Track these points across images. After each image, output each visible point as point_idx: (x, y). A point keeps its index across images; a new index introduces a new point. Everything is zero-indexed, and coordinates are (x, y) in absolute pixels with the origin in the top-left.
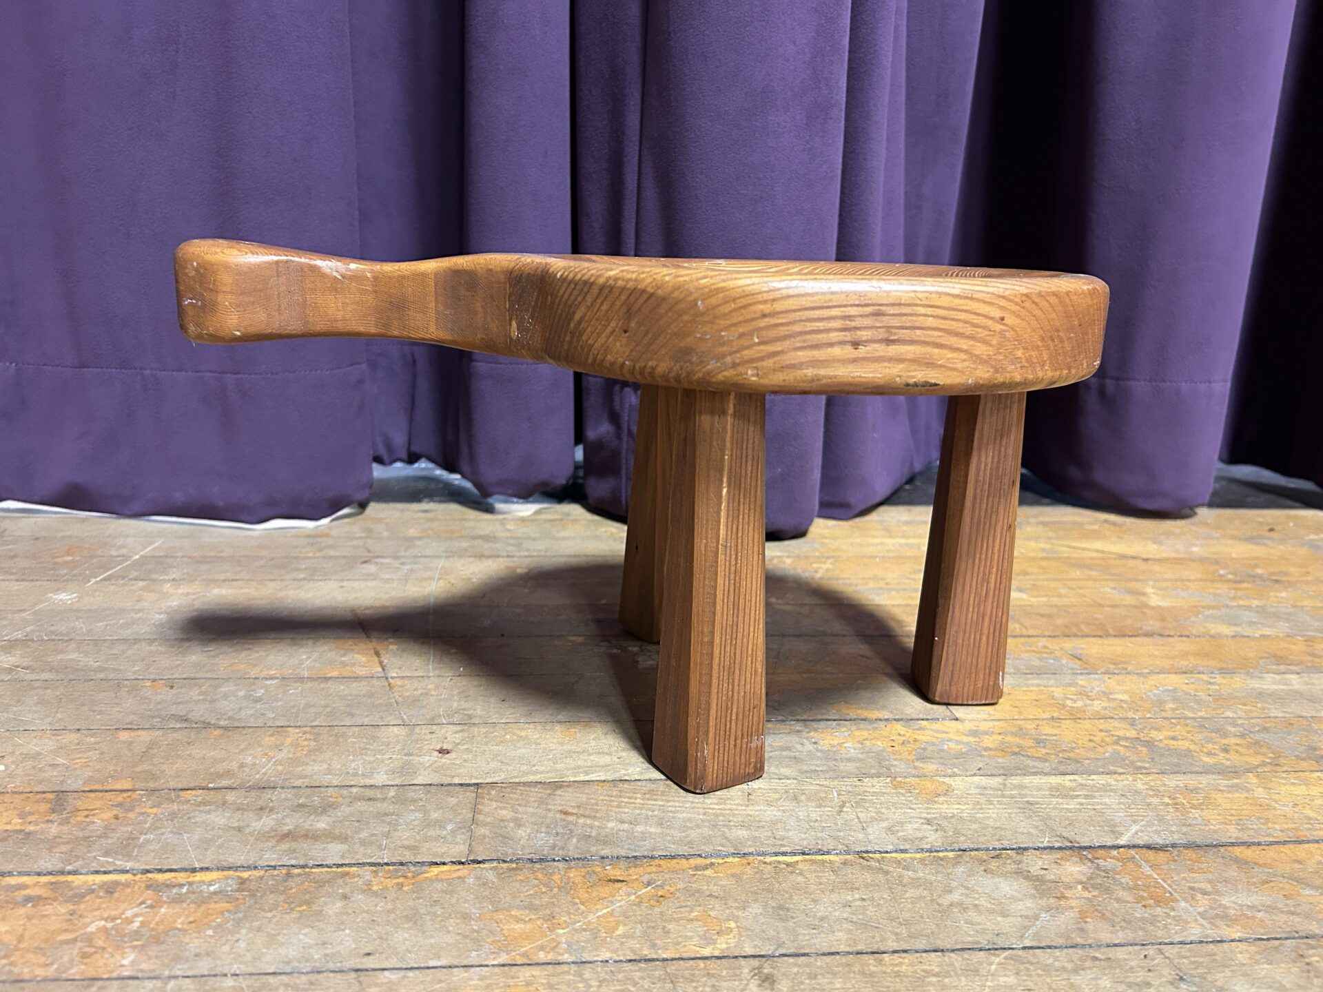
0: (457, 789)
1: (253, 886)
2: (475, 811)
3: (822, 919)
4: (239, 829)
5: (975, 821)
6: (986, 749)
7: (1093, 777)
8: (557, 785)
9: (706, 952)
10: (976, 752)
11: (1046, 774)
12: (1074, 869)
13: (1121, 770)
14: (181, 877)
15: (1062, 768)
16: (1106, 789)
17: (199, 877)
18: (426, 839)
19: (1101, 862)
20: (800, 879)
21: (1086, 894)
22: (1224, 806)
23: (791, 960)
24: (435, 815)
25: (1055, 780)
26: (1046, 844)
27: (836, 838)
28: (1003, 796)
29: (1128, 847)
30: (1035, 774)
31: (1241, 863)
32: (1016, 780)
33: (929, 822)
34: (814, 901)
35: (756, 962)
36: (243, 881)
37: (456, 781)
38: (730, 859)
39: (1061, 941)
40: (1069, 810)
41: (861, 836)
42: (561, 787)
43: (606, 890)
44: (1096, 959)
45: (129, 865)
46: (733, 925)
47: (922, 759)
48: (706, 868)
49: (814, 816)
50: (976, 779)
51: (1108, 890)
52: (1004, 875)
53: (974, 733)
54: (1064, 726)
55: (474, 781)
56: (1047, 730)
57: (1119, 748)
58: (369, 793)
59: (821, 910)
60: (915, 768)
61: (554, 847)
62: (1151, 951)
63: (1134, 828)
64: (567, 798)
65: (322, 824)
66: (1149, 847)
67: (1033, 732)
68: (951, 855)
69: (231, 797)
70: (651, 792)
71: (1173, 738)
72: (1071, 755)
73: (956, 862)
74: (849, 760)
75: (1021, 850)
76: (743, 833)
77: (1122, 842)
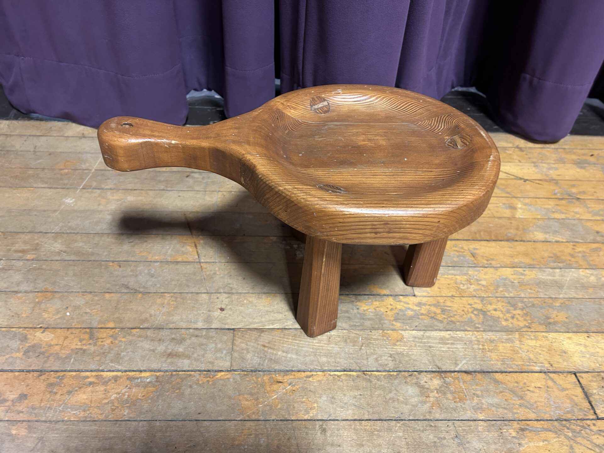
0: (227, 331)
1: (161, 379)
2: (233, 344)
3: (346, 404)
4: (153, 351)
5: (408, 355)
6: (422, 314)
7: (458, 332)
8: (261, 331)
9: (306, 417)
10: (417, 316)
11: (440, 330)
12: (436, 382)
13: (469, 329)
14: (137, 374)
15: (447, 327)
16: (461, 339)
17: (143, 374)
18: (216, 359)
19: (447, 379)
20: (341, 384)
21: (437, 395)
22: (501, 351)
23: (332, 422)
24: (219, 346)
25: (443, 334)
26: (430, 369)
27: (356, 363)
28: (421, 342)
29: (458, 372)
30: (436, 330)
31: (496, 382)
32: (428, 334)
33: (391, 356)
34: (344, 395)
35: (321, 423)
36: (157, 377)
37: (227, 327)
38: (319, 373)
39: (422, 418)
40: (443, 351)
41: (365, 362)
42: (263, 331)
43: (275, 387)
44: (431, 426)
45: (120, 368)
46: (316, 405)
47: (396, 320)
48: (310, 377)
49: (351, 351)
50: (414, 332)
51: (445, 394)
52: (412, 385)
53: (420, 304)
54: (455, 301)
55: (233, 327)
56: (448, 303)
57: (473, 315)
58: (197, 332)
59: (346, 399)
60: (393, 325)
61: (259, 364)
62: (450, 423)
63: (464, 362)
64: (265, 338)
65: (181, 349)
66: (466, 372)
67: (442, 304)
68: (395, 373)
69: (149, 333)
70: (295, 335)
71: (495, 310)
72: (453, 319)
73: (396, 377)
74: (369, 319)
75: (420, 372)
76: (324, 359)
77: (457, 369)
